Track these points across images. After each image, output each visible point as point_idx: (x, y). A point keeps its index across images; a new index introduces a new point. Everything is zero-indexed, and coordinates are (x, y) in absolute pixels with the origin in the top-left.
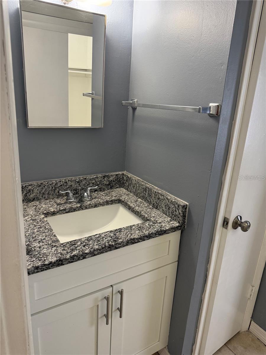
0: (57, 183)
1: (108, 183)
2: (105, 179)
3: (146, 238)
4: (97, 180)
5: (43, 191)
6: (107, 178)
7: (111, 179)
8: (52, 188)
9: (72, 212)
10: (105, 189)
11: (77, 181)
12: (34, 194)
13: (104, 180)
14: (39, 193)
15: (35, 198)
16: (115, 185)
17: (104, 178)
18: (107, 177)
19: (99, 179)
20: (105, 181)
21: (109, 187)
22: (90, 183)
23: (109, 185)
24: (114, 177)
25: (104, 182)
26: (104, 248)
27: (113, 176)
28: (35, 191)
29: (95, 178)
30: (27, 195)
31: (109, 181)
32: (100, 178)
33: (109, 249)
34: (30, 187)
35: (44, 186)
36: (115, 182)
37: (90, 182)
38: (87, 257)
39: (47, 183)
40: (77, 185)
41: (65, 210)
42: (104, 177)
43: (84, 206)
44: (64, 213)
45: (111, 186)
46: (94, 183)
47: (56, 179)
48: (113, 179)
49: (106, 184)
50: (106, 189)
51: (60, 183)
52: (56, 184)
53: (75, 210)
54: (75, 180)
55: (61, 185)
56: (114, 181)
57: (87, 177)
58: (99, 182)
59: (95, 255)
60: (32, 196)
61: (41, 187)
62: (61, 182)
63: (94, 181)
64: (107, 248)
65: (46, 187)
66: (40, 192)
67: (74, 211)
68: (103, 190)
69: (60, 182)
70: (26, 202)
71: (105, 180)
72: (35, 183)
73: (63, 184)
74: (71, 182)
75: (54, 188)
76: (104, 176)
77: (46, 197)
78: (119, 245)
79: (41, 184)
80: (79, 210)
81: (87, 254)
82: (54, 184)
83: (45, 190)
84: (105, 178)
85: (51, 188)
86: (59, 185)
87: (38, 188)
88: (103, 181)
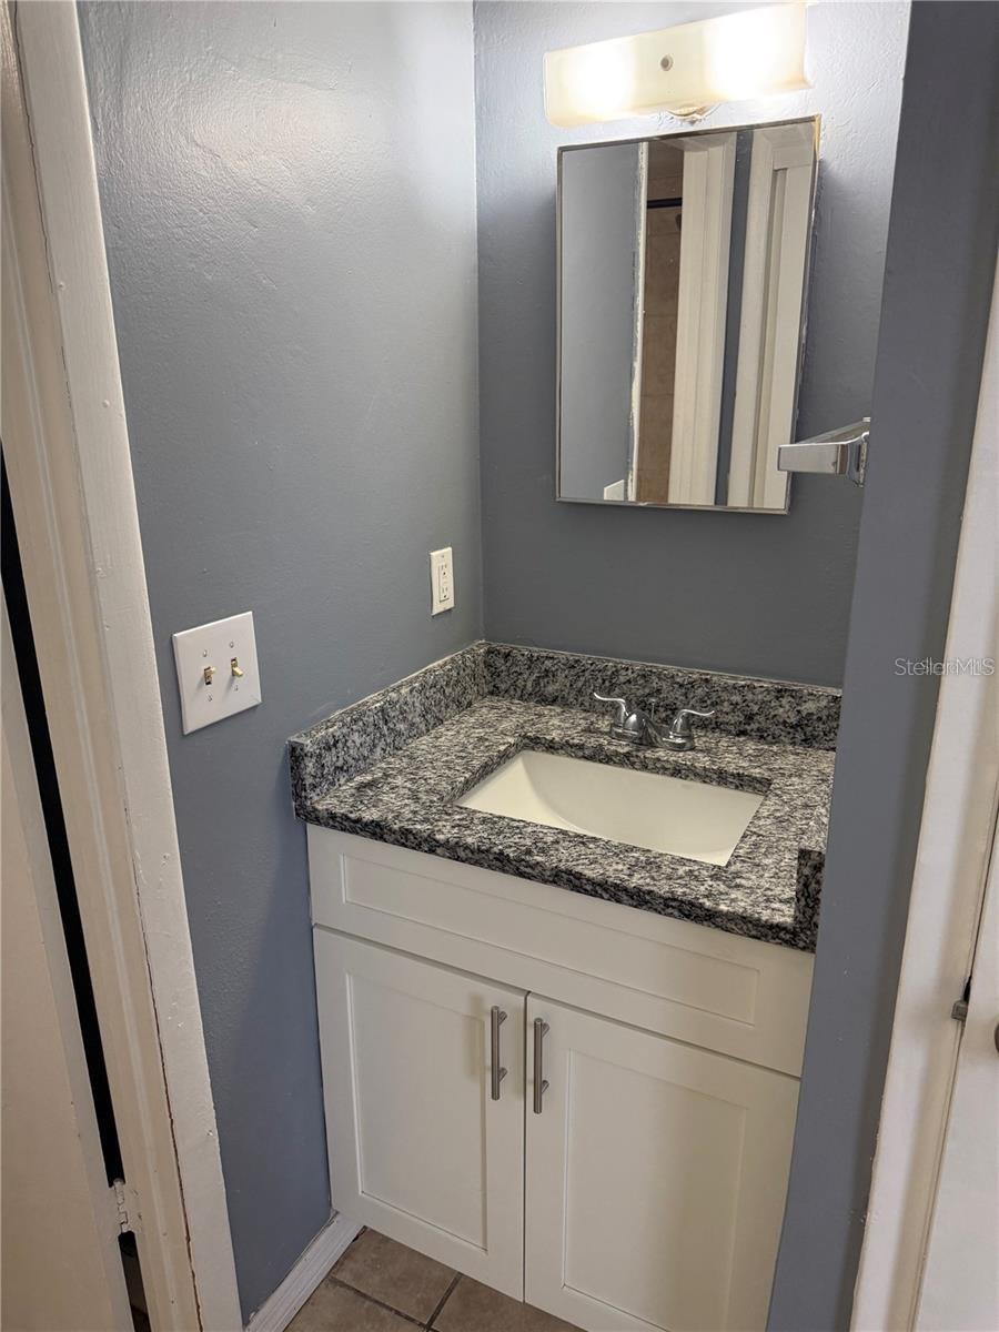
0: (617, 671)
1: (793, 720)
2: (784, 701)
3: (625, 898)
4: (750, 696)
5: (580, 684)
6: (790, 699)
7: (809, 707)
8: (604, 681)
9: (600, 761)
10: (782, 738)
11: (678, 680)
12: (557, 686)
13: (778, 703)
14: (568, 685)
15: (557, 697)
16: (825, 735)
17: (777, 698)
18: (793, 697)
19: (760, 697)
20: (781, 710)
21: (799, 736)
22: (722, 702)
23: (799, 729)
24: (824, 703)
25: (776, 712)
26: (483, 852)
27: (818, 698)
28: (561, 676)
29: (743, 687)
30: (539, 684)
31: (799, 712)
32: (762, 693)
33: (499, 864)
34: (548, 663)
35: (584, 671)
36: (824, 723)
37: (725, 696)
38: (439, 851)
39: (592, 664)
40: (679, 693)
41: (581, 747)
42: (780, 693)
43: (637, 756)
44: (576, 757)
45: (805, 734)
46: (737, 704)
47: (618, 660)
48: (819, 710)
49: (785, 722)
50: (786, 740)
51: (625, 673)
52: (616, 673)
53: (608, 759)
54: (673, 677)
55: (629, 681)
56: (820, 719)
57: (715, 679)
58: (756, 704)
59: (458, 859)
60: (550, 688)
61: (576, 670)
62: (630, 671)
63: (736, 698)
64: (491, 857)
65: (587, 673)
66: (571, 685)
67: (607, 763)
68: (770, 738)
69: (627, 669)
70: (537, 702)
71: (781, 706)
72: (563, 655)
73: (635, 679)
74: (660, 679)
75: (607, 684)
76: (779, 691)
77: (587, 704)
78: (529, 870)
79: (577, 661)
80: (621, 764)
81: (439, 844)
82: (609, 673)
83: (585, 681)
84: (782, 697)
85: (600, 681)
86: (622, 679)
87: (567, 672)
88: (775, 708)
